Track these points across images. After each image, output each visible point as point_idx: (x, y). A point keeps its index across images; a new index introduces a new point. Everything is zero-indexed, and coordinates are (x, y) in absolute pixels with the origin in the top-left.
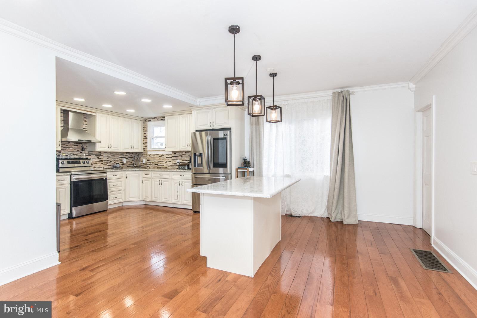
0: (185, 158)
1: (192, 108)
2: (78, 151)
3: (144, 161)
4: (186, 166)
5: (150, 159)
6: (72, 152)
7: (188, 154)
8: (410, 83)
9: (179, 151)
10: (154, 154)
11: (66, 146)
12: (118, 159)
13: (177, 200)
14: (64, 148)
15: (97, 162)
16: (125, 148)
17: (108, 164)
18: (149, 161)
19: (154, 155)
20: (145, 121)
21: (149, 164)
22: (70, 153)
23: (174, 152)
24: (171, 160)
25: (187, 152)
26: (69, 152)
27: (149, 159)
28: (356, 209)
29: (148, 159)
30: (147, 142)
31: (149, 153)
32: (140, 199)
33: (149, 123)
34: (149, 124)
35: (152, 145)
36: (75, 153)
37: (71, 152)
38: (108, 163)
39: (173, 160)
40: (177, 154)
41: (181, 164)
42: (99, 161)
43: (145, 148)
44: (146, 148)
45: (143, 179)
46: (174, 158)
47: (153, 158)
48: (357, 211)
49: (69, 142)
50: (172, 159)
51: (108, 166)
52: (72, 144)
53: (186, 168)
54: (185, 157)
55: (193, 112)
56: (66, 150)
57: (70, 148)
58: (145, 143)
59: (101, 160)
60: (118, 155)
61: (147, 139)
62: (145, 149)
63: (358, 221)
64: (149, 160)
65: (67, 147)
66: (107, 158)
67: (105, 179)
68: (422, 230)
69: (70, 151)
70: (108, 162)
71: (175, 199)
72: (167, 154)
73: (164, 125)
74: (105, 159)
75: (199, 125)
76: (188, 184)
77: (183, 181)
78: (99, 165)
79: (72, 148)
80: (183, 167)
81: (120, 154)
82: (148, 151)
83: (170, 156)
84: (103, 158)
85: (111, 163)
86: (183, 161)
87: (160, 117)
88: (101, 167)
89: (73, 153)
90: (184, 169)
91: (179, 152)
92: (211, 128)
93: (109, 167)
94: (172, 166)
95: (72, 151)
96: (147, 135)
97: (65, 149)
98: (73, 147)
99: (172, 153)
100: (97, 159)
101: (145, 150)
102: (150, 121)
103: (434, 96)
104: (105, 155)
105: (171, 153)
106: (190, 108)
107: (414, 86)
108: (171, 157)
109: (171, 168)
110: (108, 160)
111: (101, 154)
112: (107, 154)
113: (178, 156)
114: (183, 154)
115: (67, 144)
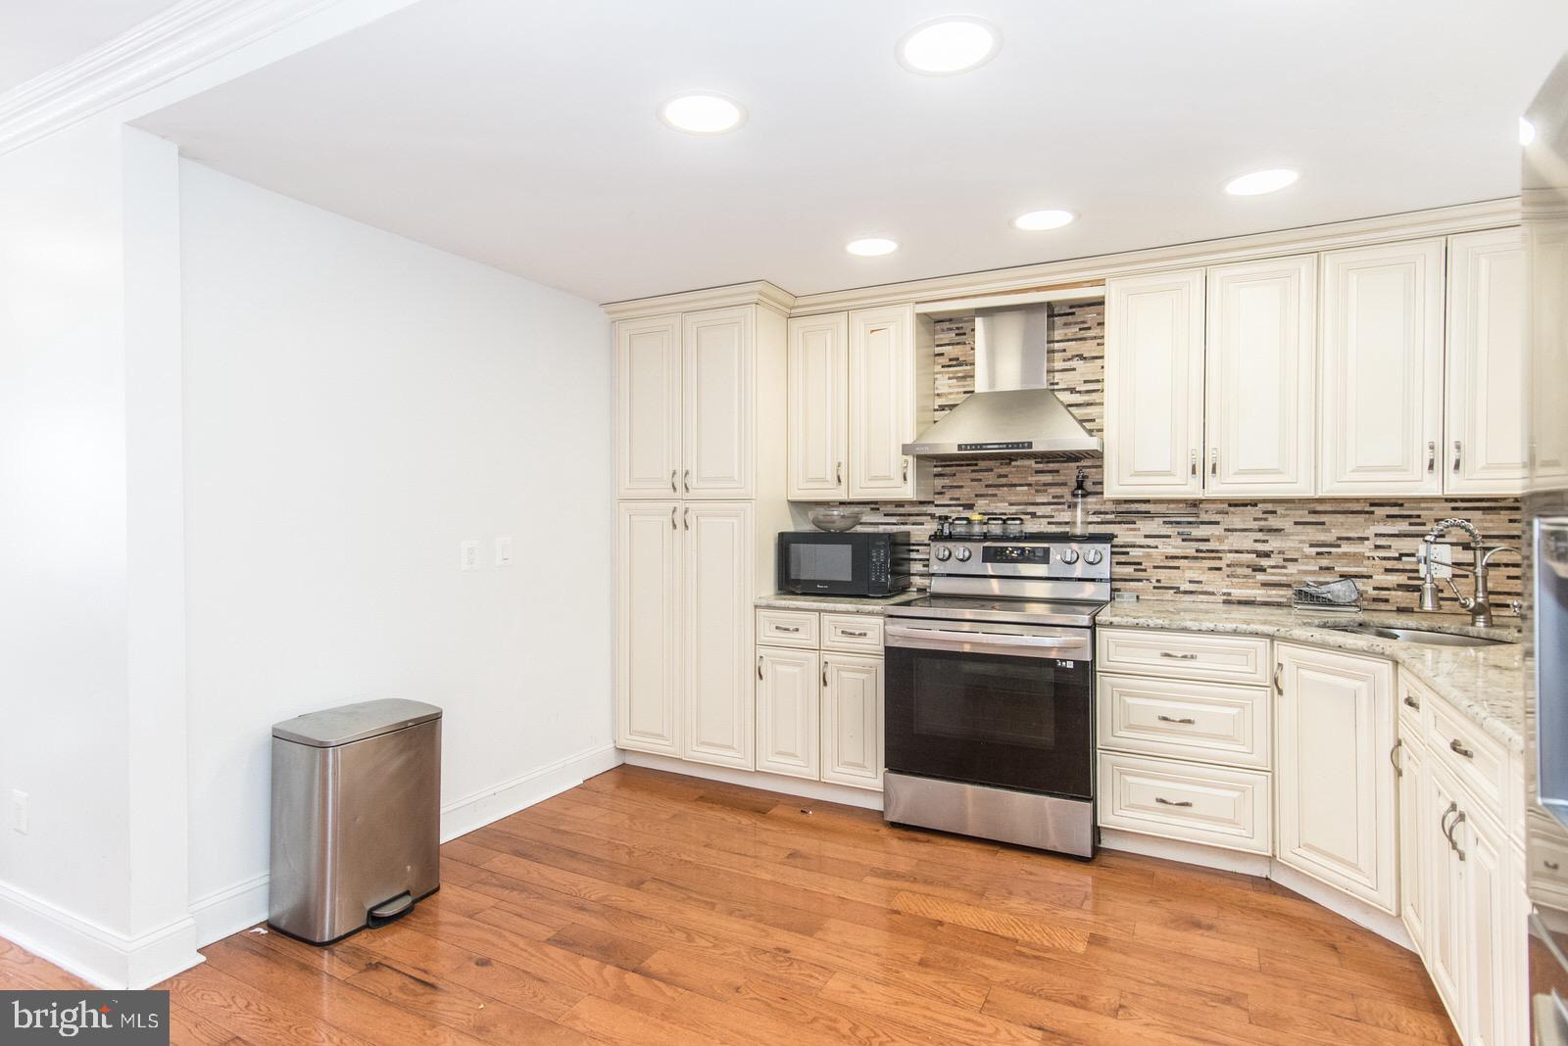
2: (1057, 502)
6: (1027, 504)
11: (1000, 476)
12: (1366, 549)
14: (987, 486)
15: (1173, 558)
16: (1358, 470)
17: (1260, 577)
22: (1014, 509)
26: (1011, 504)
36: (1040, 510)
37: (1019, 504)
38: (1263, 570)
42: (1192, 552)
45: (1401, 733)
49: (1011, 460)
51: (1265, 585)
52: (1029, 467)
56: (995, 495)
57: (1015, 485)
59: (1204, 546)
60: (1361, 518)
65: (1003, 481)
66: (1260, 536)
67: (1070, 665)
69: (1013, 499)
70: (1264, 562)
74: (1246, 542)
78: (1190, 575)
79: (1026, 488)
81: (1380, 512)
84: (1220, 539)
85: (1292, 568)
88: (1206, 588)
89: (1031, 509)
93: (1275, 594)
95: (1025, 499)
97: (990, 491)
98: (1032, 479)
100: (1178, 541)
104: (1237, 519)
110: (1260, 547)
111: (1197, 515)
112: (1257, 512)
115: (1004, 470)
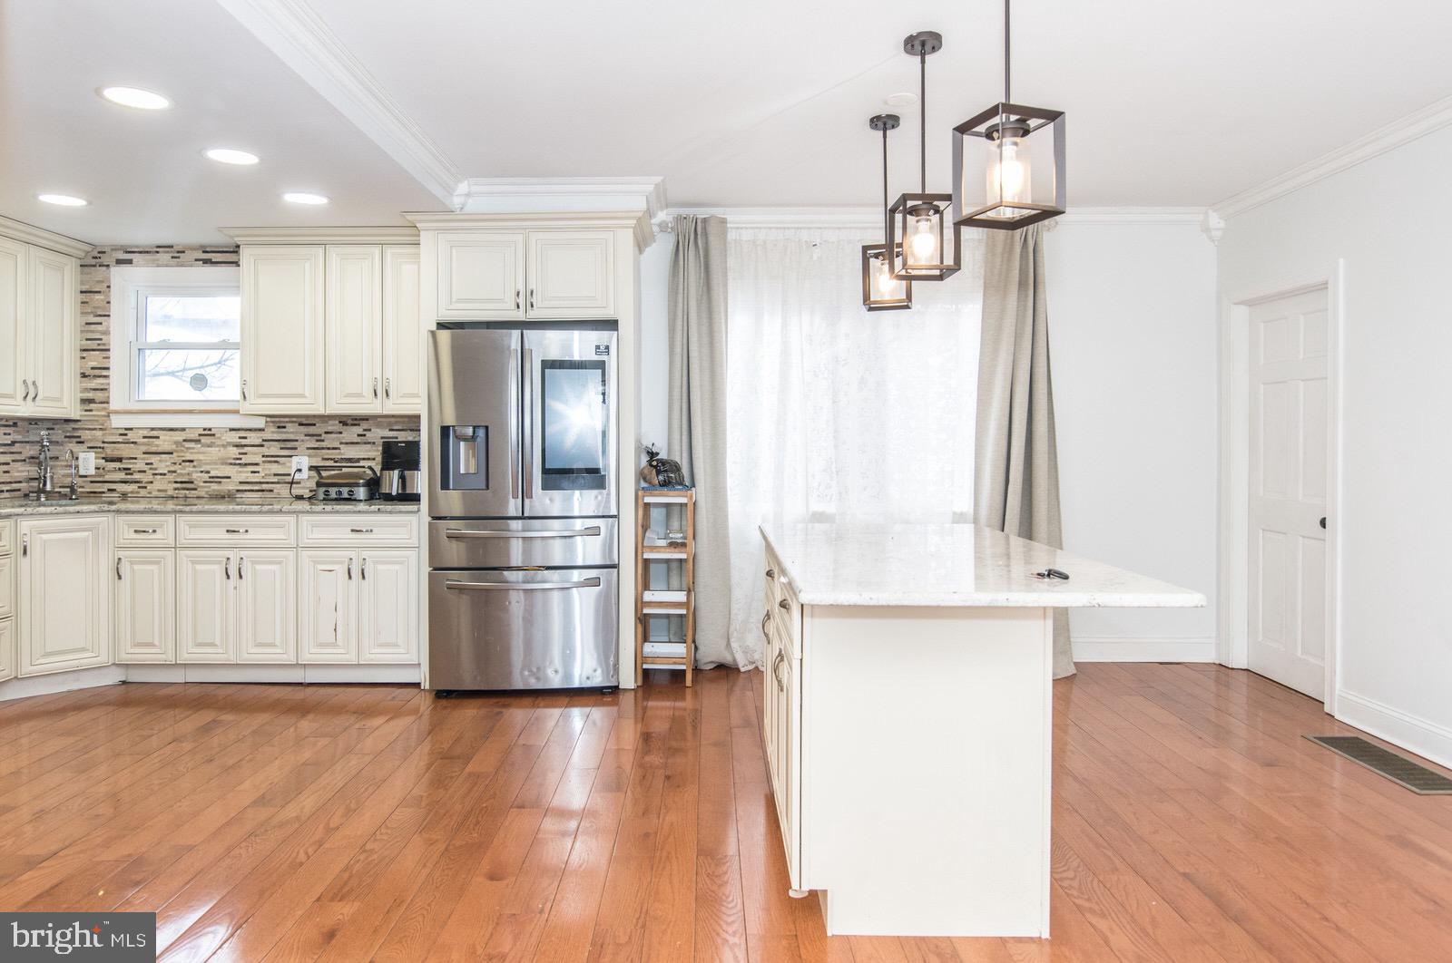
0: (342, 446)
1: (421, 221)
3: (89, 462)
4: (357, 485)
5: (125, 451)
7: (359, 430)
8: (1210, 212)
9: (307, 417)
10: (153, 429)
13: (334, 645)
18: (117, 465)
19: (155, 433)
20: (93, 262)
21: (122, 476)
23: (279, 421)
24: (258, 459)
25: (350, 422)
27: (117, 454)
28: (1068, 625)
29: (110, 451)
30: (108, 369)
31: (118, 422)
32: (103, 658)
33: (118, 275)
34: (120, 277)
35: (136, 379)
39: (273, 459)
40: (292, 431)
41: (328, 477)
43: (90, 395)
44: (99, 396)
45: (121, 554)
46: (274, 449)
47: (144, 449)
48: (1068, 630)
50: (265, 451)
53: (361, 493)
54: (337, 445)
55: (424, 237)
58: (97, 372)
61: (105, 354)
62: (91, 401)
63: (1073, 667)
64: (120, 460)
68: (1246, 672)
71: (321, 645)
72: (232, 430)
73: (236, 288)
75: (459, 301)
76: (396, 567)
77: (365, 554)
80: (345, 491)
82: (117, 412)
83: (254, 438)
86: (331, 463)
87: (193, 249)
90: (351, 499)
91: (306, 421)
92: (519, 316)
94: (265, 487)
96: (107, 333)
99: (262, 426)
101: (92, 406)
102: (130, 262)
103: (1341, 261)
105: (261, 423)
106: (410, 217)
107: (1222, 224)
108: (258, 441)
109: (260, 494)
113: (302, 437)
114: (330, 429)
